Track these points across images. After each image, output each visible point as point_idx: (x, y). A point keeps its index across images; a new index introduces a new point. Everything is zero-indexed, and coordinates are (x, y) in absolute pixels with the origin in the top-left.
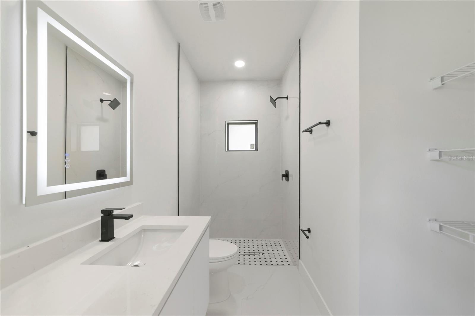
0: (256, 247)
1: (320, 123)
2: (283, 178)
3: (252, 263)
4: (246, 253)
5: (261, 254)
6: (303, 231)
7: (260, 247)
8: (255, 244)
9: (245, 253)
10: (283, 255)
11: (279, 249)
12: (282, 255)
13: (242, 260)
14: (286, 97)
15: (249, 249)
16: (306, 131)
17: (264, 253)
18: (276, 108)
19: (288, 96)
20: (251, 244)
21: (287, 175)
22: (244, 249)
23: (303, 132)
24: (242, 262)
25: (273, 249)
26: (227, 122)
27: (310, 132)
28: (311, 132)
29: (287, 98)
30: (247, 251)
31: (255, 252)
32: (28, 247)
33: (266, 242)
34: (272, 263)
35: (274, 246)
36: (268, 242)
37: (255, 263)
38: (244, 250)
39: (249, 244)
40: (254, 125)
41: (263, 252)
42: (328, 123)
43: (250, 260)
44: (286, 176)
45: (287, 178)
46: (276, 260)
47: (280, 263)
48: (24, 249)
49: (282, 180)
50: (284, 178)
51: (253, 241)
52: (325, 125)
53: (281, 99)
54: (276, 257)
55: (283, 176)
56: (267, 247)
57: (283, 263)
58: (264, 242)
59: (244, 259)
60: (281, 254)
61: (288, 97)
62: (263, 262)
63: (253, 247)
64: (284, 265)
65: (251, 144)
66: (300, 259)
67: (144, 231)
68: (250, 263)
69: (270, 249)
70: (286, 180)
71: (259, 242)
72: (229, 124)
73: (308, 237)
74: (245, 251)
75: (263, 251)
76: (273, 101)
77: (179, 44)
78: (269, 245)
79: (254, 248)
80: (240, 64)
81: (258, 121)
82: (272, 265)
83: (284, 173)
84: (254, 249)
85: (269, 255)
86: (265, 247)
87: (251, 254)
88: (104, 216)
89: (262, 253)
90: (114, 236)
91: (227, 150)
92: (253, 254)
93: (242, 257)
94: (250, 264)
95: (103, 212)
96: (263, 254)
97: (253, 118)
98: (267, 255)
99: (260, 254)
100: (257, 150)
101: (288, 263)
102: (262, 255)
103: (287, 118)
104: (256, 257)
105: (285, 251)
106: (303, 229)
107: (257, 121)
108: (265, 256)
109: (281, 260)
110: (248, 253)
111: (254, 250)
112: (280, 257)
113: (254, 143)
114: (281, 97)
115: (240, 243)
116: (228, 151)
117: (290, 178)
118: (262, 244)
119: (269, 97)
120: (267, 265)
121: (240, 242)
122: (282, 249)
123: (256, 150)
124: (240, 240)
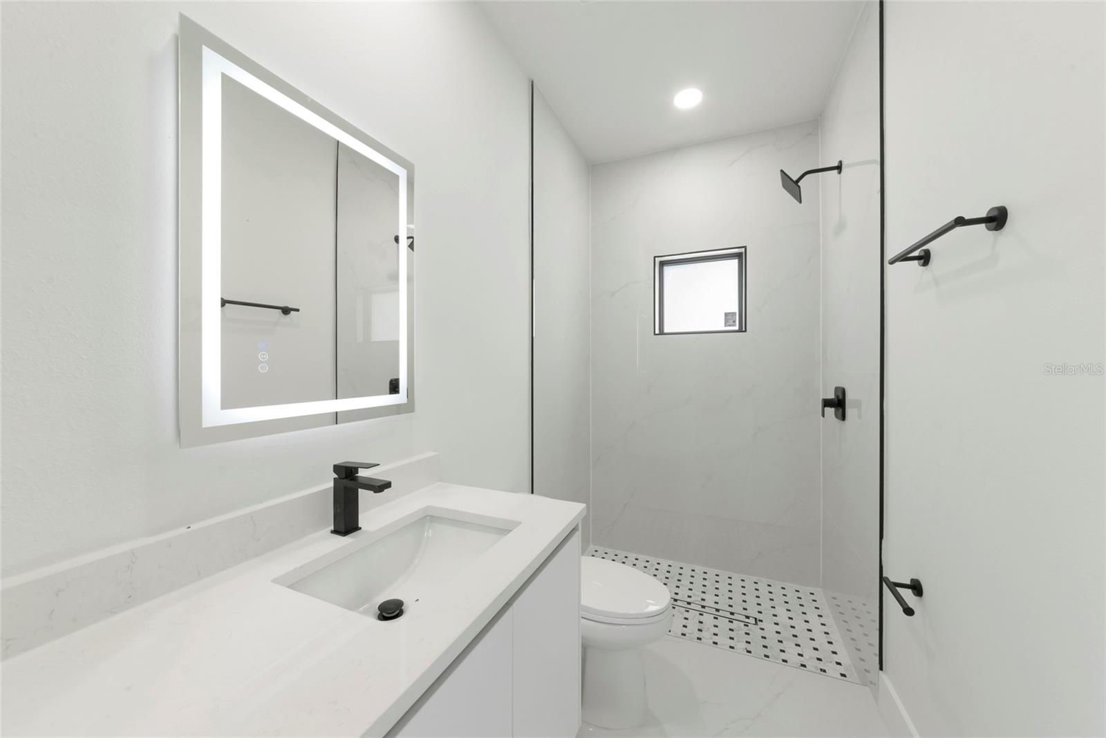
0: (738, 598)
1: (960, 222)
2: (827, 409)
3: (723, 640)
4: (706, 610)
5: (752, 621)
6: (894, 586)
7: (751, 601)
8: (737, 589)
9: (703, 607)
10: (825, 639)
11: (812, 616)
12: (821, 641)
13: (693, 626)
14: (836, 165)
15: (716, 599)
16: (904, 257)
17: (761, 621)
18: (800, 202)
19: (841, 162)
20: (724, 588)
21: (839, 400)
22: (704, 596)
23: (892, 262)
24: (693, 633)
25: (790, 614)
26: (656, 259)
27: (922, 261)
28: (925, 259)
29: (839, 168)
30: (710, 602)
31: (733, 611)
32: (189, 527)
33: (770, 589)
34: (783, 656)
35: (794, 605)
36: (776, 590)
37: (732, 643)
38: (703, 600)
39: (717, 585)
40: (735, 262)
41: (759, 616)
42: (997, 219)
43: (716, 630)
44: (838, 403)
45: (841, 410)
46: (799, 650)
47: (812, 664)
48: (183, 530)
49: (823, 416)
50: (830, 411)
51: (730, 578)
52: (983, 225)
53: (820, 173)
54: (798, 641)
55: (827, 403)
56: (772, 603)
57: (821, 665)
58: (764, 589)
59: (700, 626)
60: (818, 632)
61: (843, 166)
62: (756, 646)
63: (730, 595)
64: (825, 671)
65: (726, 315)
66: (881, 668)
67: (429, 518)
68: (715, 639)
69: (781, 611)
70: (836, 416)
71: (750, 586)
72: (662, 264)
73: (909, 611)
74: (704, 603)
75: (760, 612)
76: (792, 185)
77: (532, 82)
78: (779, 600)
79: (730, 598)
80: (688, 99)
81: (745, 247)
82: (785, 661)
83: (831, 396)
84: (731, 602)
85: (778, 628)
86: (766, 604)
87: (721, 613)
88: (340, 478)
89: (756, 619)
90: (360, 526)
91: (657, 332)
92: (728, 615)
93: (695, 616)
94: (715, 643)
95: (337, 468)
96: (759, 623)
97: (732, 241)
98: (770, 628)
99: (747, 620)
100: (744, 329)
101: (841, 669)
102: (756, 624)
103: (840, 228)
104: (735, 625)
105: (832, 627)
106: (892, 580)
107: (743, 249)
108: (762, 629)
109: (817, 655)
110: (714, 611)
111: (730, 606)
112: (814, 644)
113: (735, 309)
114: (820, 167)
115: (692, 577)
116: (662, 333)
117: (850, 411)
118: (757, 593)
119: (779, 174)
120: (766, 656)
121: (693, 574)
122: (822, 620)
123: (740, 331)
124: (693, 570)
